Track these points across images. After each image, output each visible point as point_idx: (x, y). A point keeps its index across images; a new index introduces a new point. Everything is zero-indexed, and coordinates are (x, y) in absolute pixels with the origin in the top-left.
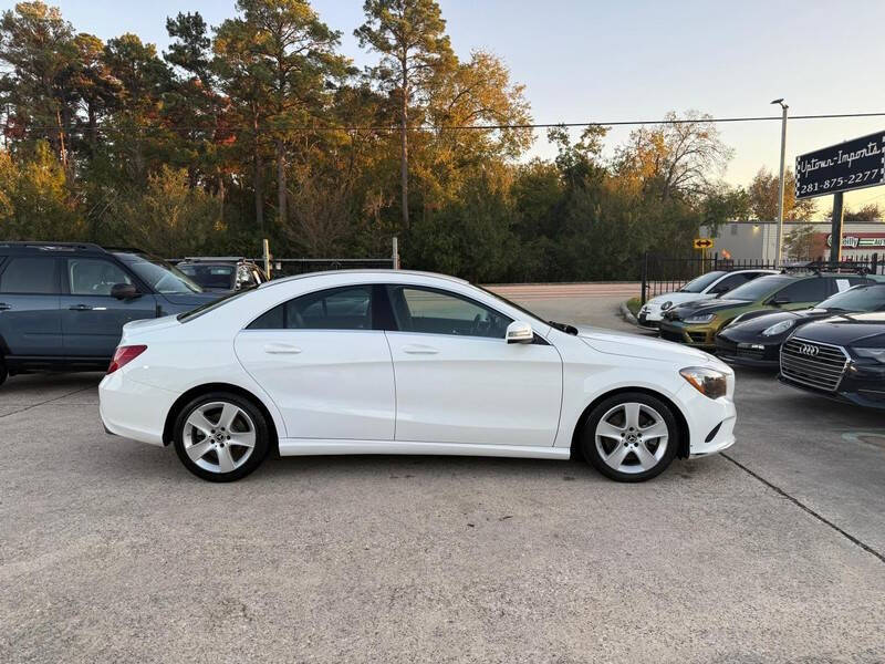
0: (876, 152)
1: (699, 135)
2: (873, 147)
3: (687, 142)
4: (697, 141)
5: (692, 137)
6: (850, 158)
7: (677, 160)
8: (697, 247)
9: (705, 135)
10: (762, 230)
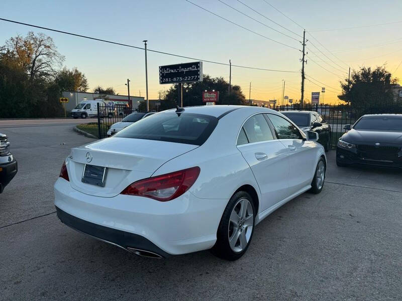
0: (196, 69)
1: (46, 46)
2: (194, 67)
3: (40, 49)
4: (45, 49)
5: (43, 47)
6: (185, 70)
7: (36, 57)
8: (61, 101)
9: (49, 47)
10: (74, 95)
